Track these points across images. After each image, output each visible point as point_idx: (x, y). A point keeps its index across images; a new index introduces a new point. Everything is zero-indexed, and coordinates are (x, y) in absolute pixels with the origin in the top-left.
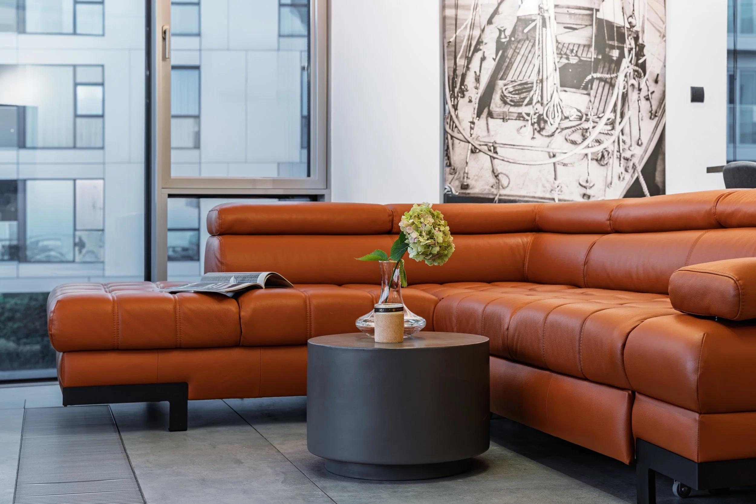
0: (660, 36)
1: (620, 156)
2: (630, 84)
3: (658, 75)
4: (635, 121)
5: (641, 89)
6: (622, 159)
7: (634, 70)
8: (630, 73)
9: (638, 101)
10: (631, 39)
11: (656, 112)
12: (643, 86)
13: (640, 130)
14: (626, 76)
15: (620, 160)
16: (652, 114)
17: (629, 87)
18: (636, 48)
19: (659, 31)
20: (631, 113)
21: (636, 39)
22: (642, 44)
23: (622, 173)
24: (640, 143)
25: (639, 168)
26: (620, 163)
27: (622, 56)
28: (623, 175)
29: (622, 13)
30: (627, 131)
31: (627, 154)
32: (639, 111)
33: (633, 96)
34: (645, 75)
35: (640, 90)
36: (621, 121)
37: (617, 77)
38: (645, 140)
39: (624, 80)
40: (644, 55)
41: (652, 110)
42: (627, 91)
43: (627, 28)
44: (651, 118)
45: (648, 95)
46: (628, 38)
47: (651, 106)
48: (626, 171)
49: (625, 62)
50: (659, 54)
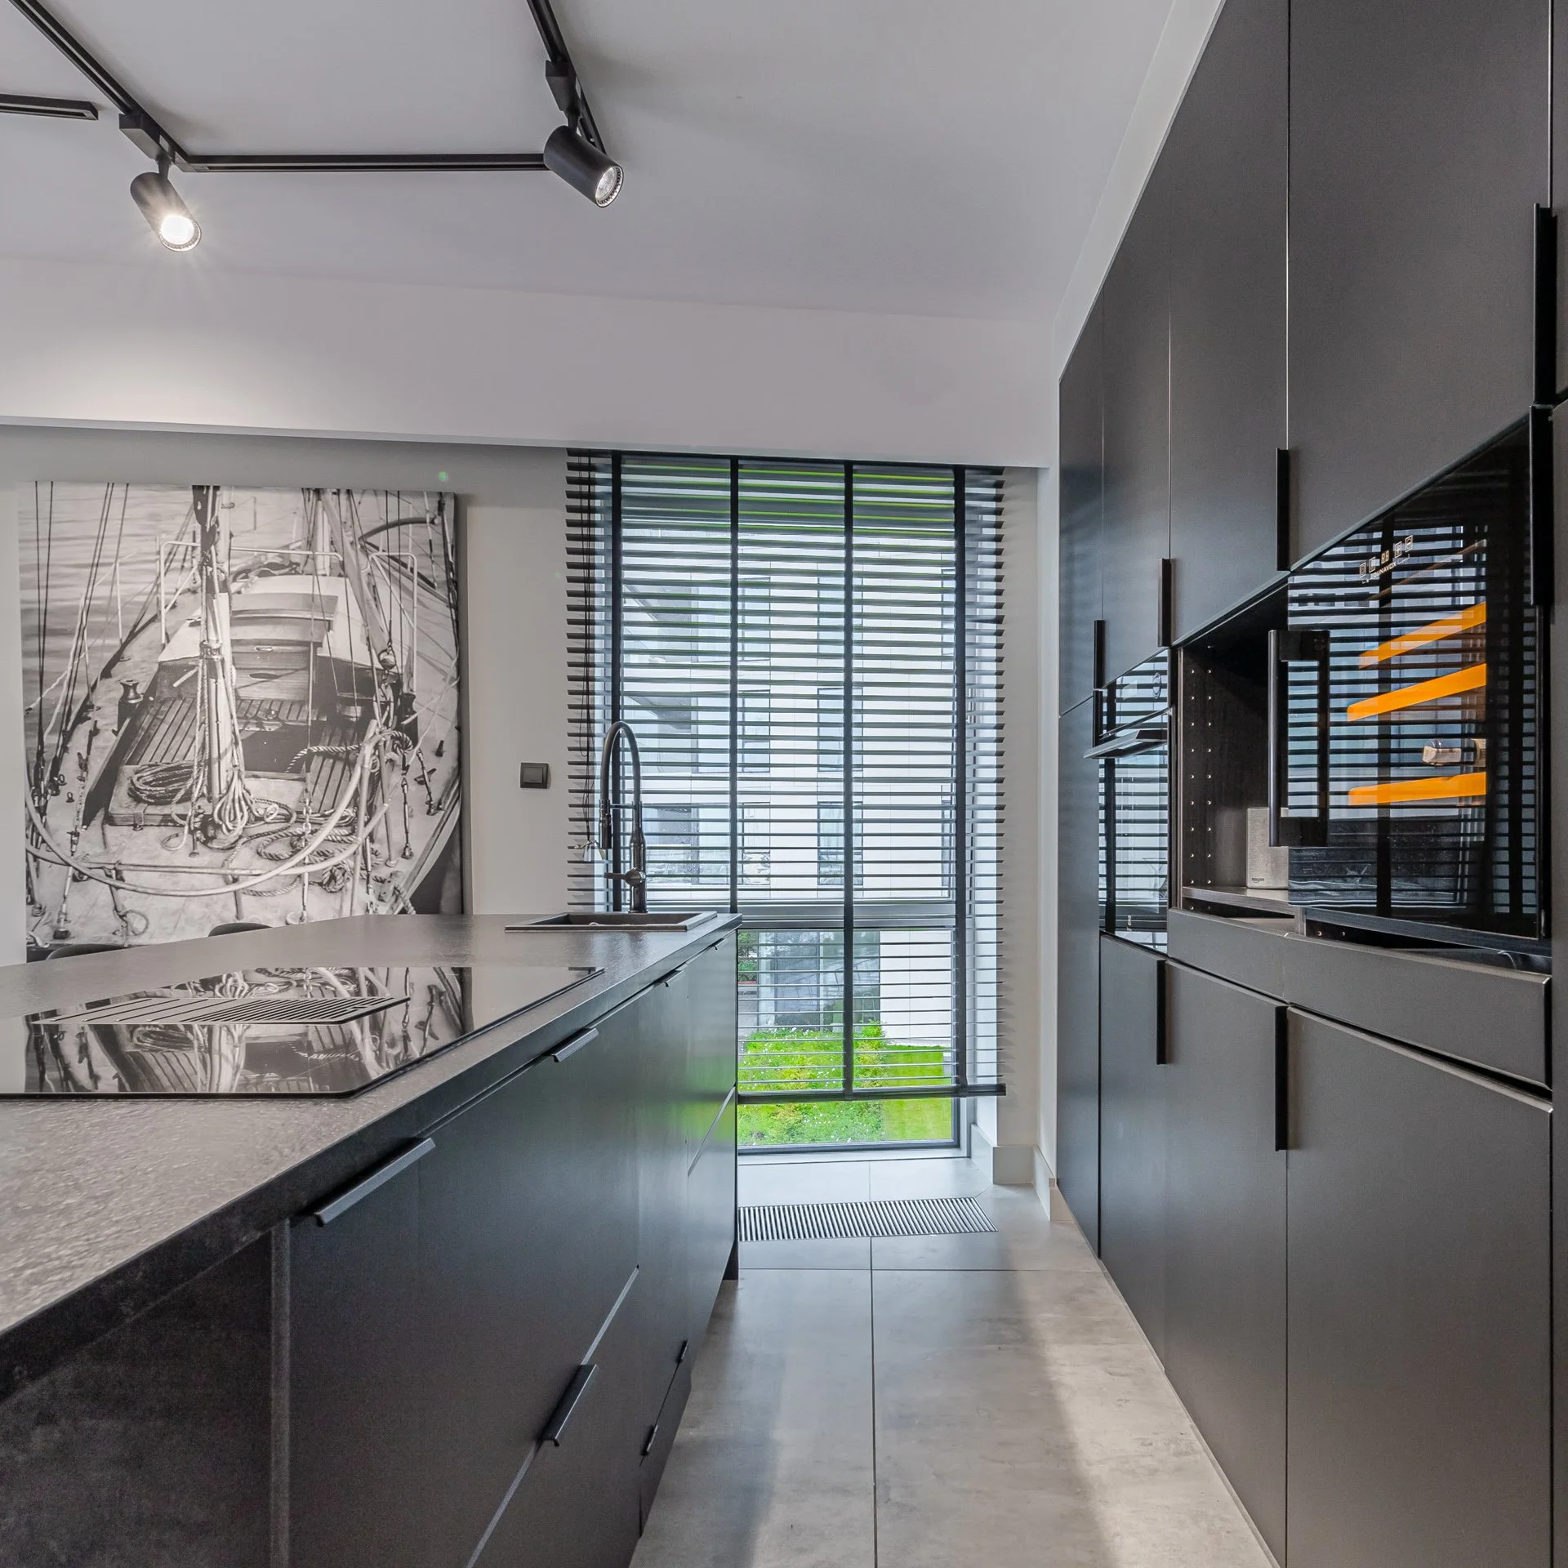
0: (444, 680)
1: (368, 876)
2: (385, 759)
3: (442, 742)
4: (396, 819)
5: (408, 766)
6: (371, 880)
7: (392, 737)
8: (385, 742)
9: (403, 786)
10: (386, 687)
11: (440, 803)
12: (412, 760)
13: (407, 833)
14: (376, 747)
15: (368, 883)
16: (430, 806)
17: (383, 764)
18: (395, 702)
19: (441, 671)
20: (388, 805)
21: (397, 686)
22: (408, 694)
23: (372, 903)
24: (407, 854)
25: (407, 895)
26: (368, 888)
27: (368, 715)
28: (374, 906)
29: (367, 647)
30: (381, 833)
31: (384, 873)
32: (405, 803)
33: (393, 779)
34: (415, 743)
35: (405, 768)
36: (369, 820)
37: (359, 749)
38: (417, 847)
39: (374, 754)
40: (414, 712)
41: (431, 800)
42: (380, 770)
43: (377, 669)
44: (429, 812)
45: (423, 776)
46: (380, 687)
47: (429, 794)
48: (380, 899)
49: (374, 726)
50: (443, 709)
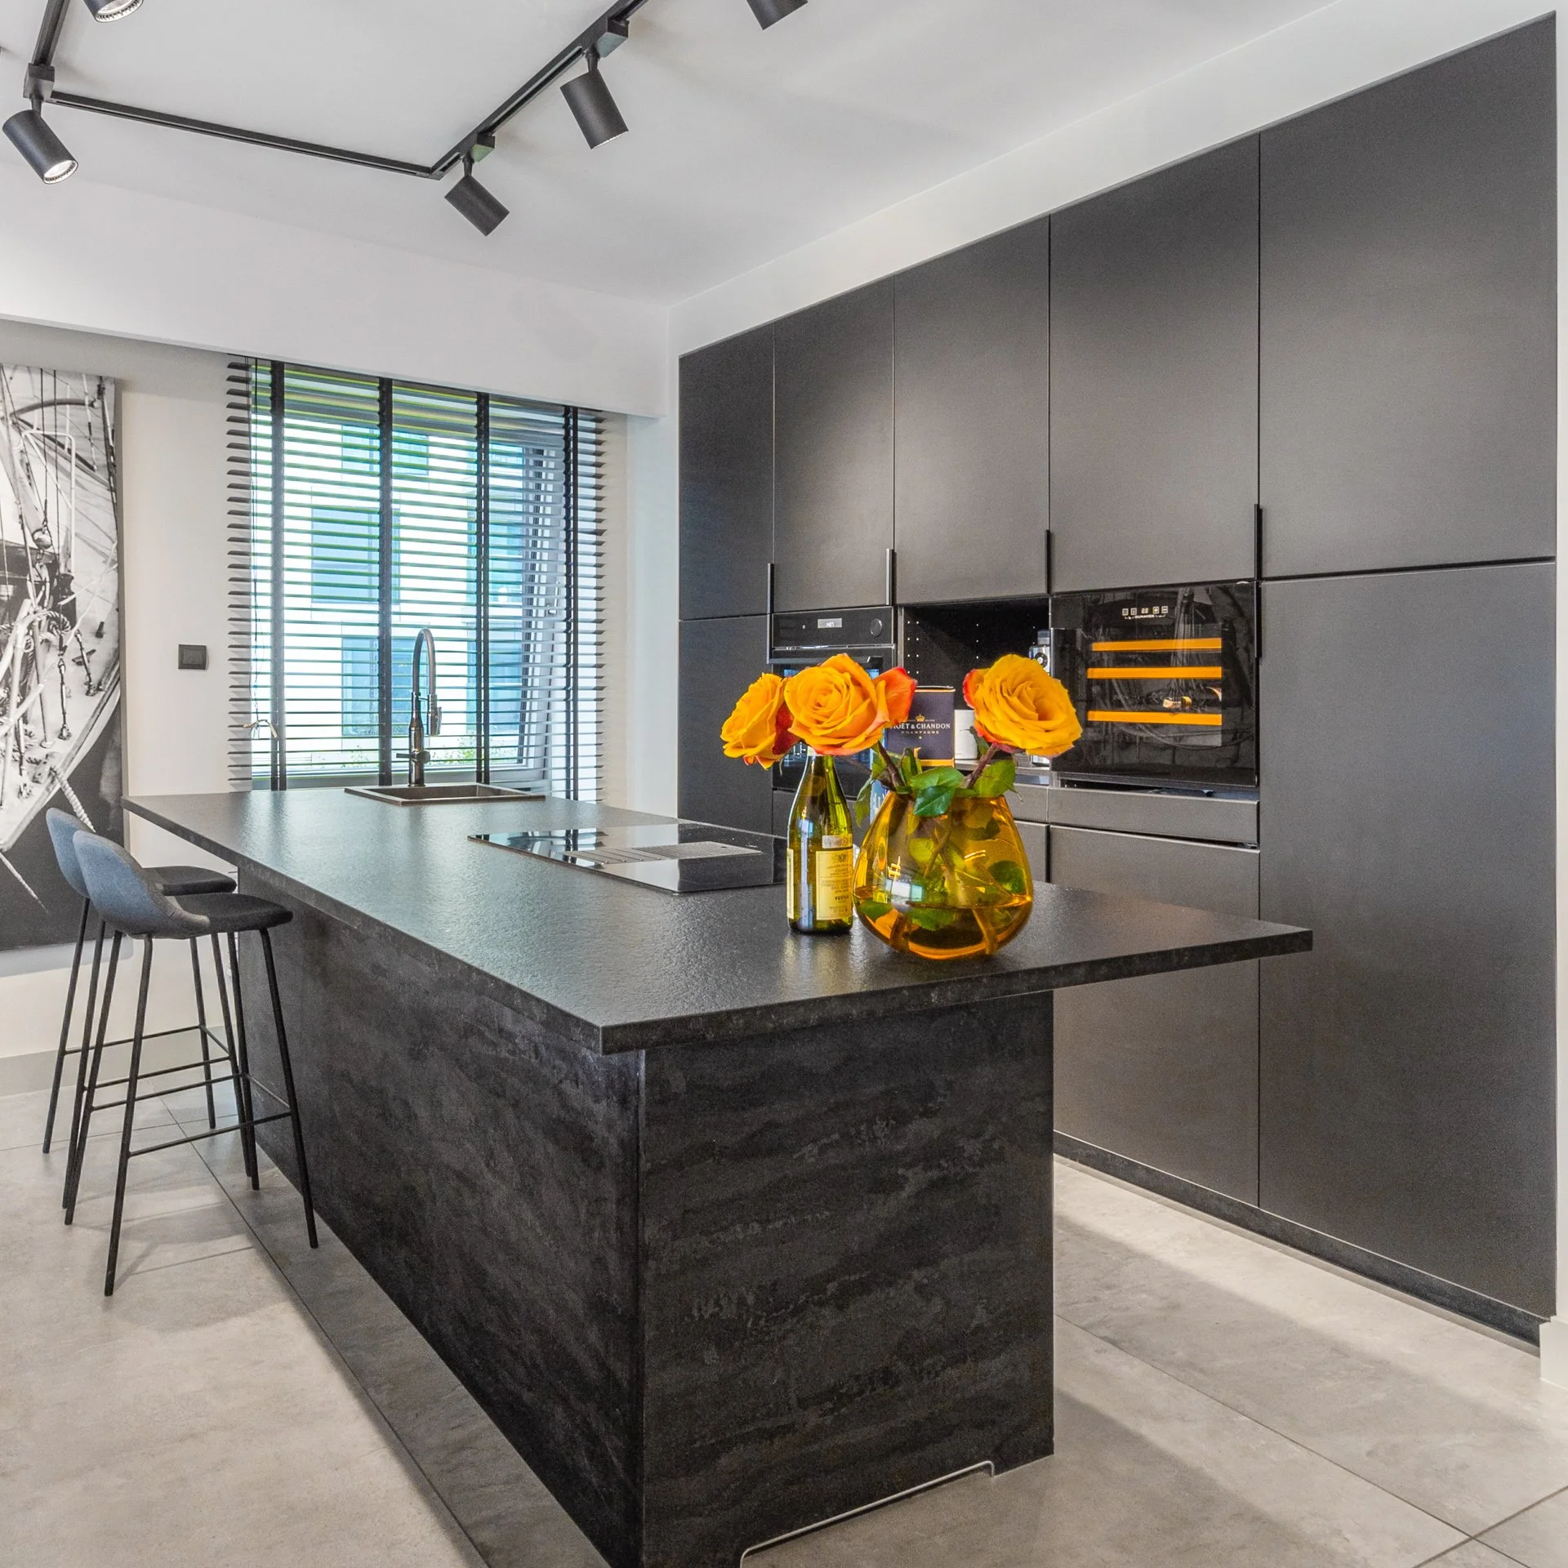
0: (105, 562)
1: (21, 758)
2: (39, 639)
3: (102, 624)
4: (53, 702)
5: (66, 647)
6: (25, 762)
7: (48, 617)
8: (40, 623)
9: (60, 667)
10: (41, 567)
11: (100, 684)
12: (69, 640)
13: (64, 713)
14: (30, 627)
15: (21, 764)
16: (90, 686)
17: (38, 644)
18: (51, 582)
19: (102, 554)
20: (45, 685)
21: (53, 566)
22: (65, 575)
23: (25, 785)
24: (65, 734)
25: (64, 775)
26: (21, 770)
27: (21, 594)
28: (28, 788)
29: (20, 526)
30: (35, 714)
31: (39, 754)
32: (62, 683)
33: (48, 660)
34: (73, 625)
35: (63, 649)
36: (22, 701)
37: (11, 629)
38: (76, 727)
39: (28, 634)
40: (73, 593)
41: (90, 681)
42: (34, 651)
43: (31, 548)
44: (88, 693)
45: (82, 657)
46: (34, 566)
47: (89, 674)
48: (35, 780)
49: (28, 606)
50: (103, 591)
